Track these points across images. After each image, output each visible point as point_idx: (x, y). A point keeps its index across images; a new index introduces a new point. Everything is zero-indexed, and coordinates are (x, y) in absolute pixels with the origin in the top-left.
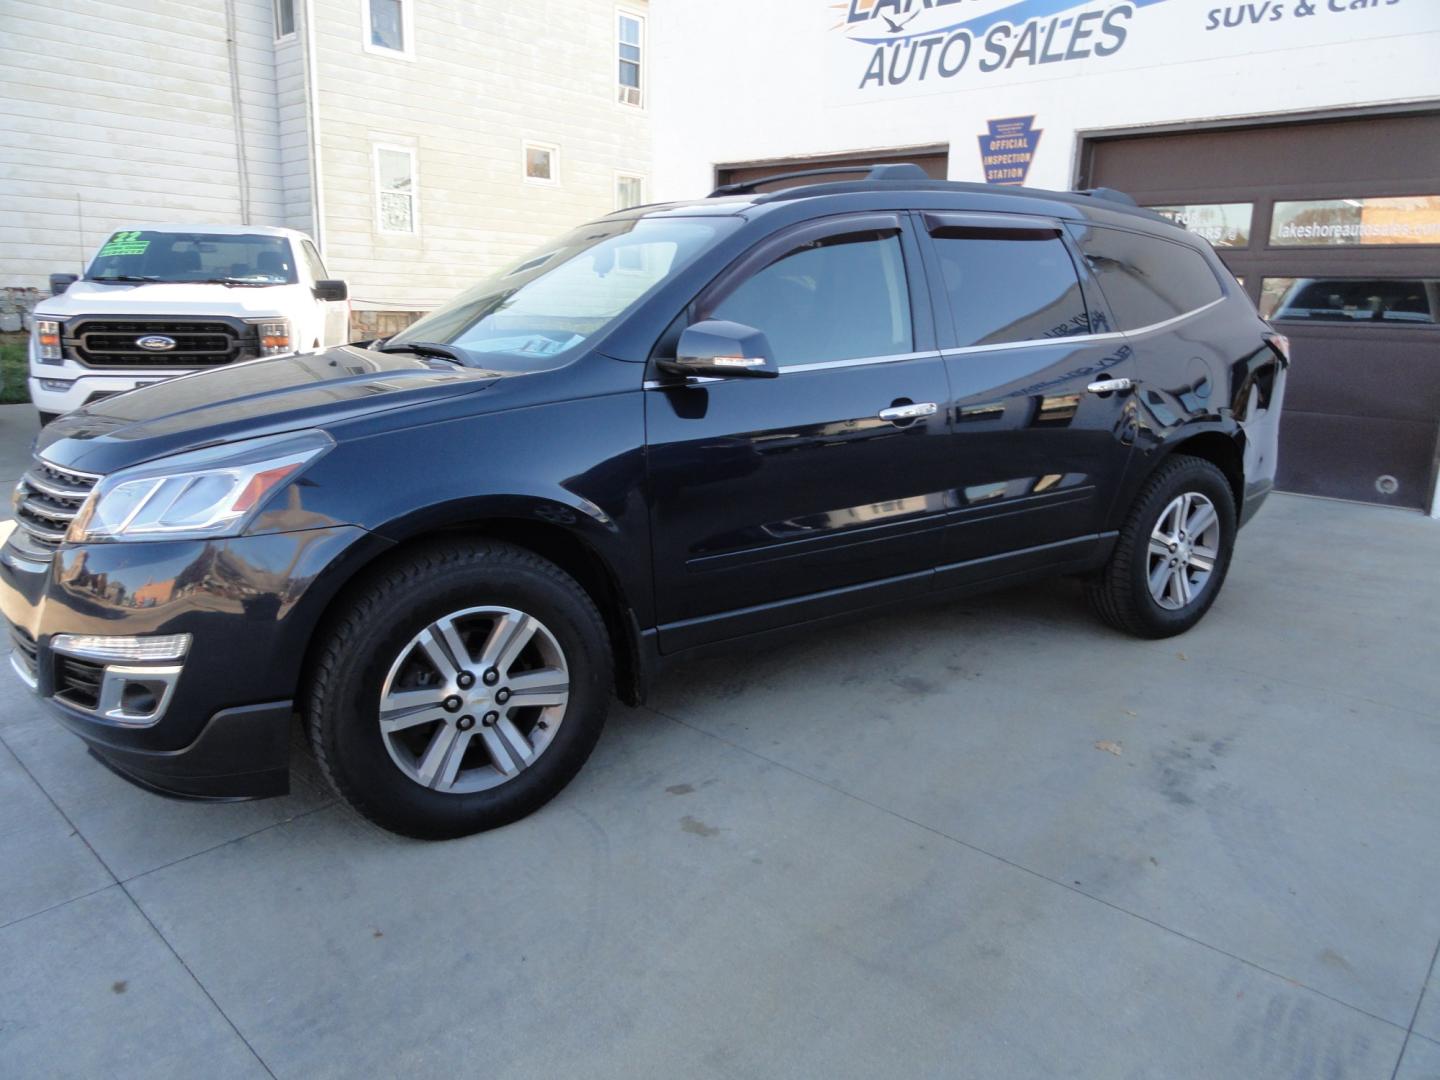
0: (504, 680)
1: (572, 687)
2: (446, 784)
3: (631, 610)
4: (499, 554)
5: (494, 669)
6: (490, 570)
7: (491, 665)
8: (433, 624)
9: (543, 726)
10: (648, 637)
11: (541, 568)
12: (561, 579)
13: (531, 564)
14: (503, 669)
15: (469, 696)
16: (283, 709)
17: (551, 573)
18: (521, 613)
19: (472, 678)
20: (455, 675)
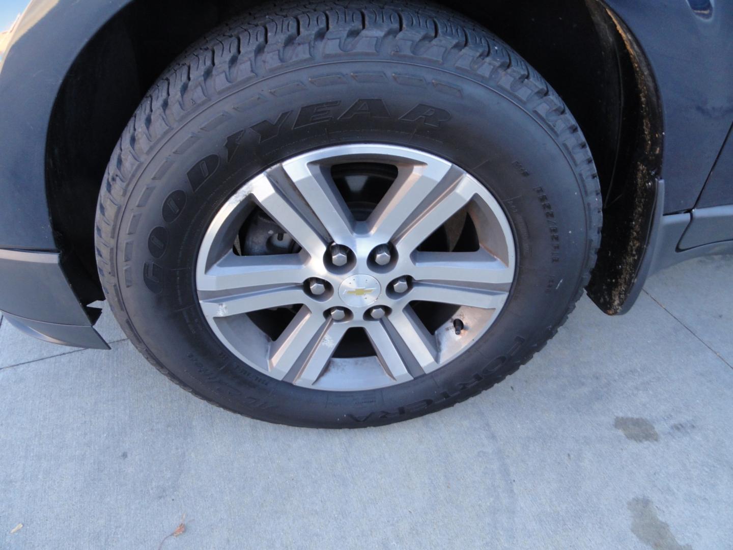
0: (404, 265)
1: (516, 289)
2: (307, 378)
3: (662, 182)
4: (418, 37)
5: (390, 247)
6: (390, 72)
7: (385, 241)
8: (277, 165)
9: (459, 326)
10: (672, 227)
11: (506, 79)
12: (543, 108)
13: (486, 68)
14: (404, 249)
15: (345, 282)
16: (43, 265)
17: (524, 93)
18: (450, 164)
19: (351, 256)
20: (323, 249)
